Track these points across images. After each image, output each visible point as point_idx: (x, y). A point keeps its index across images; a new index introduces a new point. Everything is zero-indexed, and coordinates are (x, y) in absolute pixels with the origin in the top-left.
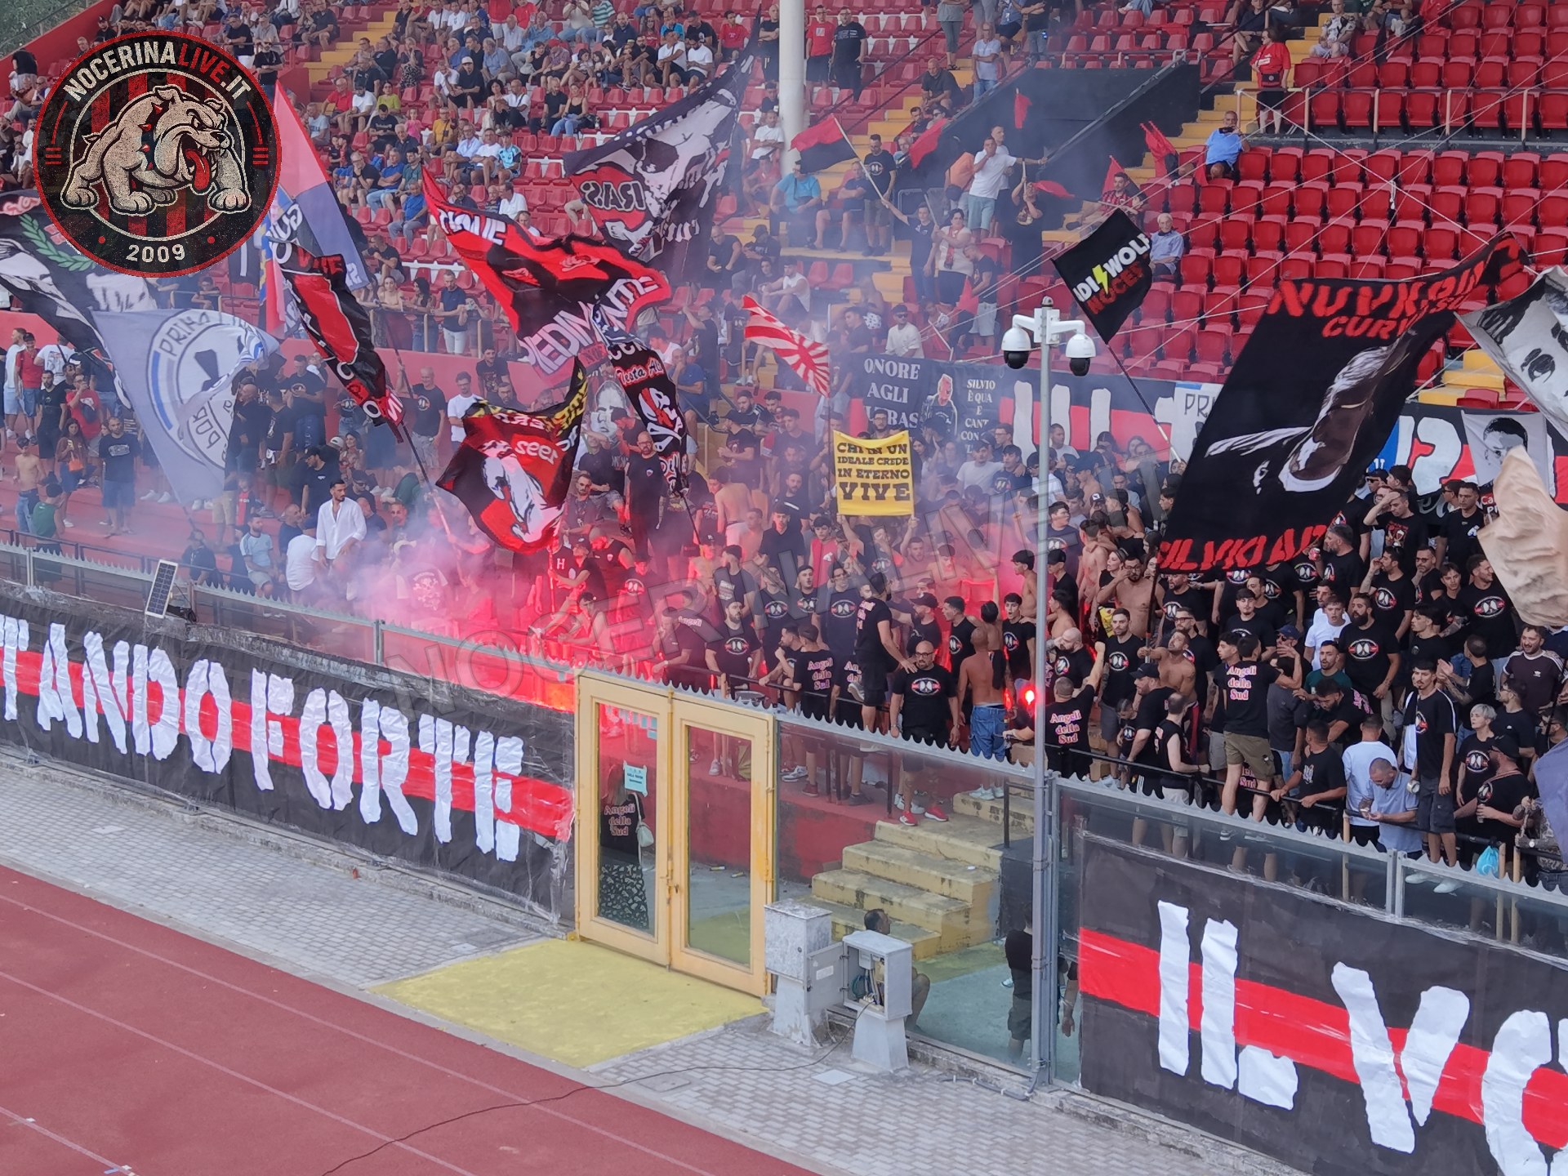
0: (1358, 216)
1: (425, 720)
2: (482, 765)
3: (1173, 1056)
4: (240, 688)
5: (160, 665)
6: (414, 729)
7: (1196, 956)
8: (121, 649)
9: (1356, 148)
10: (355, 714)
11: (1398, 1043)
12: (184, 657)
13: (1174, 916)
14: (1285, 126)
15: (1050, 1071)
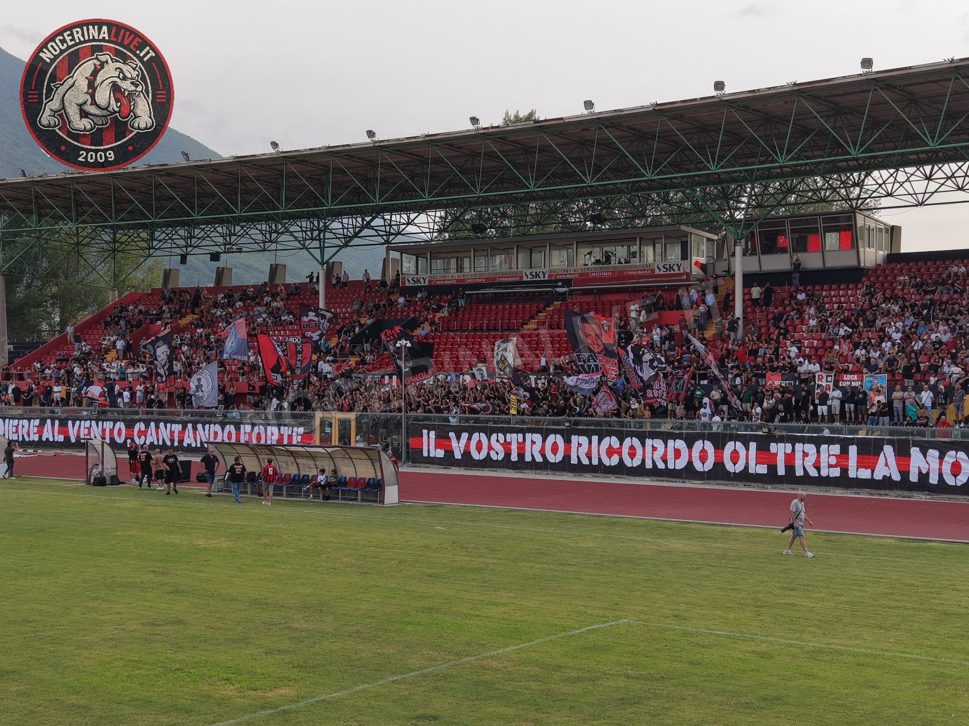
0: (452, 345)
1: (282, 427)
2: (294, 434)
3: (425, 454)
4: (238, 429)
5: (218, 428)
6: (279, 429)
7: (429, 437)
8: (207, 426)
9: (452, 334)
10: (266, 429)
11: (459, 443)
12: (223, 425)
13: (425, 431)
14: (436, 330)
15: (405, 463)
